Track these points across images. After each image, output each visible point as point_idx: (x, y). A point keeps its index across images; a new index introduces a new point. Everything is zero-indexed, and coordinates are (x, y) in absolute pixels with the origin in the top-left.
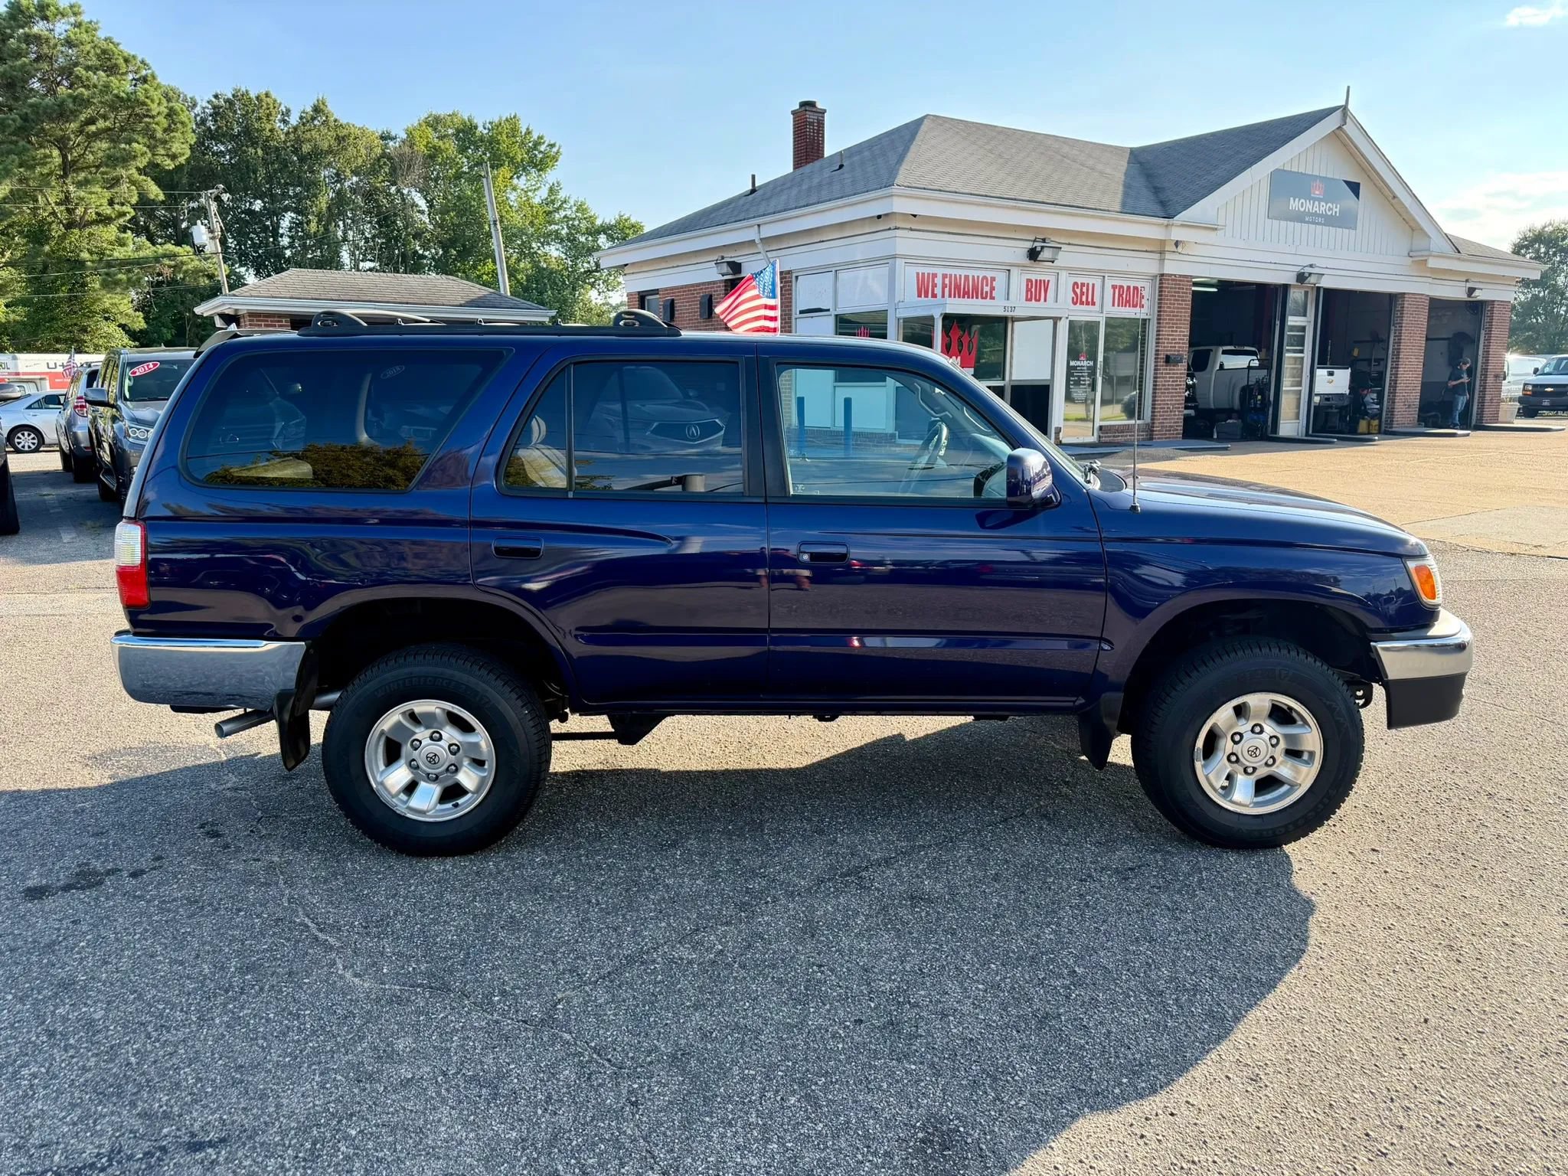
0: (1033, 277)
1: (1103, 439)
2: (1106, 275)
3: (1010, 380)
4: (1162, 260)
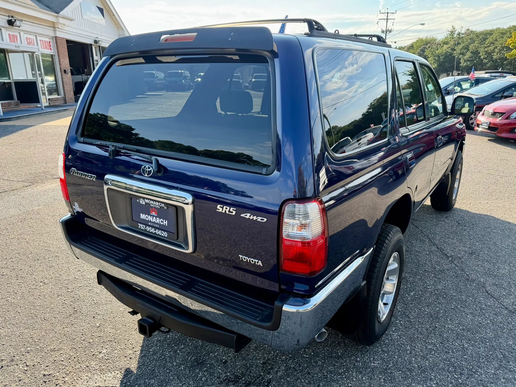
0: (11, 33)
1: (51, 104)
2: (37, 35)
3: (13, 80)
4: (55, 31)
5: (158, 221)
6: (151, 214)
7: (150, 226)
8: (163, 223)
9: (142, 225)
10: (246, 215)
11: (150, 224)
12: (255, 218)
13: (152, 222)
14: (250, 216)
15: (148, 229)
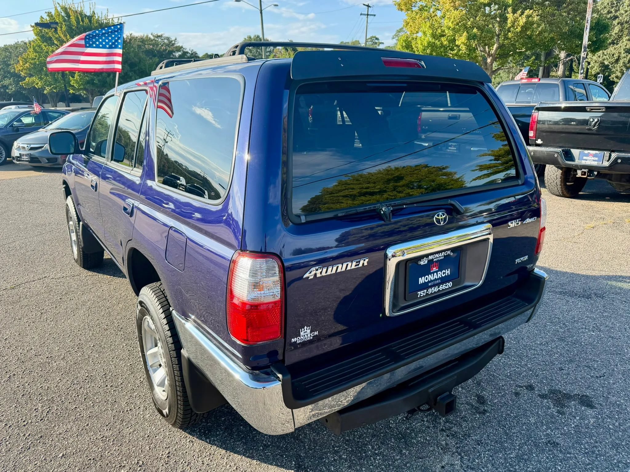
6: (431, 271)
7: (431, 287)
8: (445, 274)
9: (423, 291)
11: (431, 284)
13: (433, 281)
15: (430, 291)
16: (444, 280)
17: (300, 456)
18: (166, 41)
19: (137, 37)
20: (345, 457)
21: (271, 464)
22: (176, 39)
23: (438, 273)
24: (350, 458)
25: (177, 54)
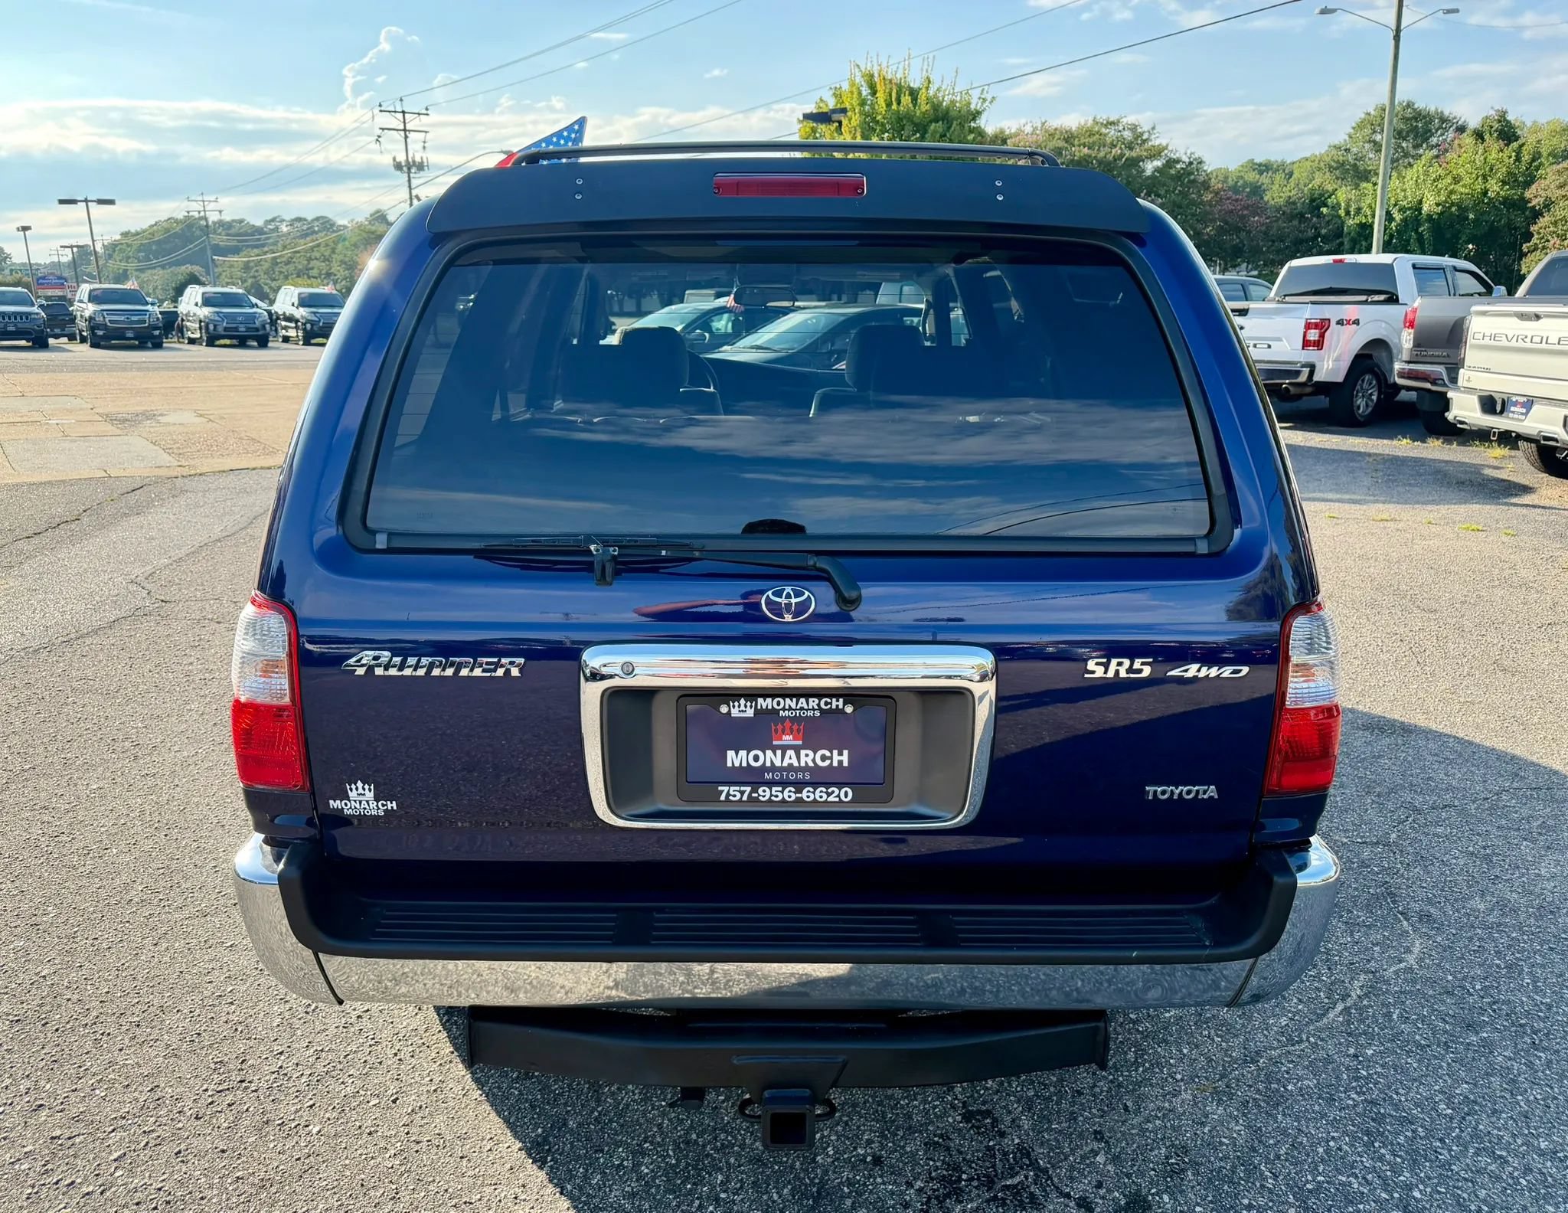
5: (807, 758)
6: (775, 743)
7: (770, 784)
8: (828, 762)
9: (737, 788)
10: (1186, 671)
11: (768, 776)
12: (1214, 672)
13: (781, 769)
14: (1199, 670)
15: (764, 793)
16: (821, 778)
17: (565, 1124)
18: (1127, 135)
19: (1056, 129)
20: (646, 1171)
21: (499, 1113)
22: (1153, 128)
23: (803, 752)
24: (654, 1178)
25: (1149, 167)
